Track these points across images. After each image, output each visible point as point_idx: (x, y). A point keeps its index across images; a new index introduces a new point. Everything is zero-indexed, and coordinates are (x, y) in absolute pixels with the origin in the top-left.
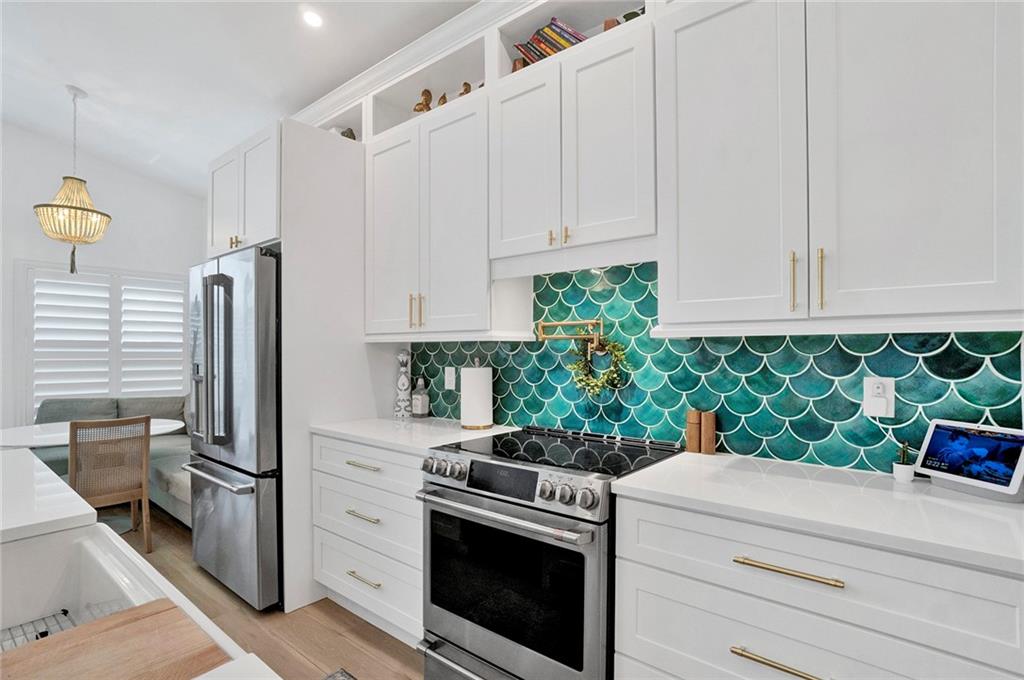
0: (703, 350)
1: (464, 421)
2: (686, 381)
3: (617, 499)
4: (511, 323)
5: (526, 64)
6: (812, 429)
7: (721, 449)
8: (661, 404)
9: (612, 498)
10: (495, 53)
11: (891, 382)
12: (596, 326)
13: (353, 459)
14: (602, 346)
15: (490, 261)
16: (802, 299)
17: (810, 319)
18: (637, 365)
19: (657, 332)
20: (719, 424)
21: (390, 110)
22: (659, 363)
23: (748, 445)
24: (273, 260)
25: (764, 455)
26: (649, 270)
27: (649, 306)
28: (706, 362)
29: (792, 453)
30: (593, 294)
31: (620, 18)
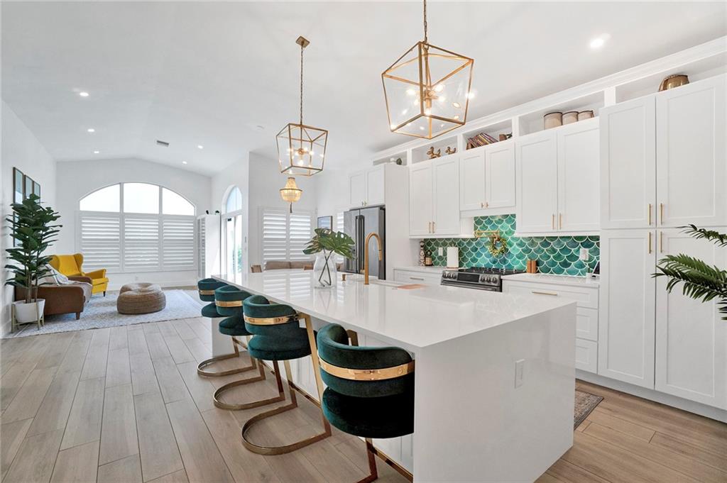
0: (532, 241)
1: (448, 266)
2: (528, 251)
3: (503, 281)
4: (467, 232)
5: (473, 147)
6: (566, 265)
7: (538, 272)
8: (519, 258)
9: (501, 280)
10: (461, 144)
11: (587, 250)
12: (496, 233)
13: (413, 277)
14: (499, 240)
15: (460, 211)
16: (555, 226)
17: (557, 232)
18: (511, 246)
19: (515, 235)
20: (538, 263)
21: (418, 156)
22: (518, 245)
23: (547, 270)
24: (383, 211)
25: (552, 273)
26: (514, 216)
27: (514, 227)
28: (533, 244)
29: (559, 271)
30: (495, 221)
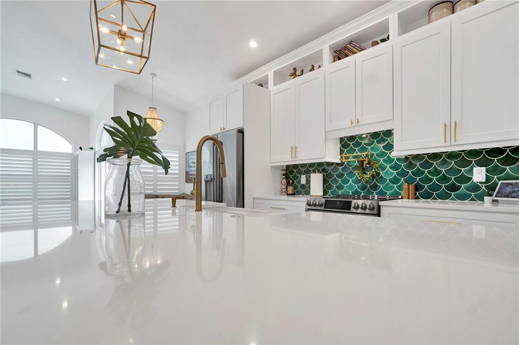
0: (409, 160)
2: (404, 174)
4: (332, 156)
5: (339, 59)
6: (454, 188)
7: (417, 198)
8: (393, 183)
11: (484, 169)
12: (367, 155)
13: (273, 206)
14: (369, 163)
15: (326, 132)
16: (448, 139)
17: (451, 146)
18: (383, 168)
19: (394, 154)
20: (417, 188)
21: (280, 77)
22: (392, 168)
23: (427, 196)
24: (241, 134)
25: (434, 199)
26: (389, 133)
27: (390, 147)
28: (410, 166)
29: (444, 197)
30: (365, 144)
31: (379, 42)
